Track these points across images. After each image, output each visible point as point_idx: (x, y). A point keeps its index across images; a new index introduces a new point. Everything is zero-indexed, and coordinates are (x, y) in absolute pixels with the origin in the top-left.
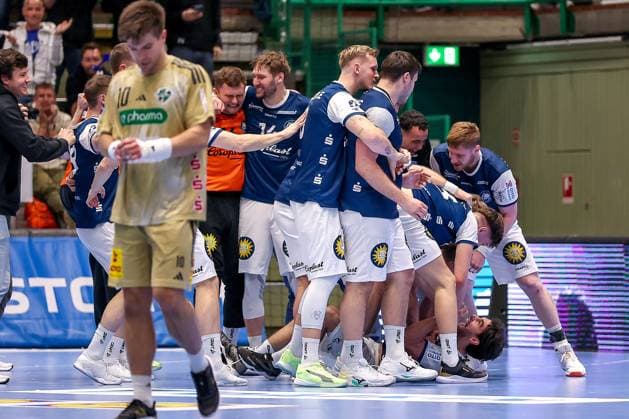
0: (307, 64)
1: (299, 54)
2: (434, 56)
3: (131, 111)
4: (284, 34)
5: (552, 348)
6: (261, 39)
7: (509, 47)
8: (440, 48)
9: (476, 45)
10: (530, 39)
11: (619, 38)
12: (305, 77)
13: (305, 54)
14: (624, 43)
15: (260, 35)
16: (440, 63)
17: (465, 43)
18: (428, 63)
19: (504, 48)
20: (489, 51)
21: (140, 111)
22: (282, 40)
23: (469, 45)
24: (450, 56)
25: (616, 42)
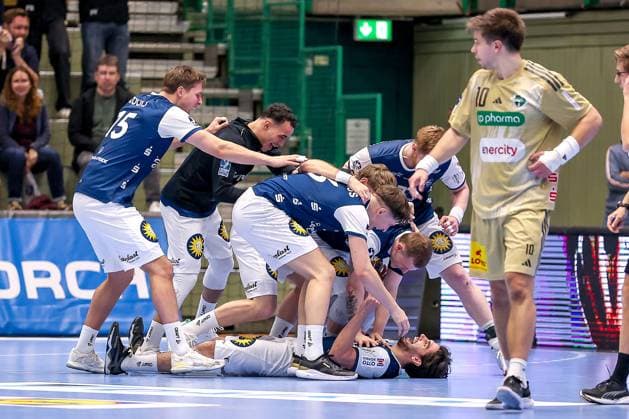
0: (229, 37)
1: (222, 26)
2: (365, 30)
3: (488, 113)
4: (205, 4)
5: (487, 344)
6: (181, 9)
7: (445, 22)
8: (372, 22)
9: (409, 19)
10: (467, 13)
11: (562, 15)
12: (227, 51)
13: (228, 26)
14: (568, 20)
15: (180, 5)
16: (372, 38)
17: (399, 17)
18: (359, 37)
19: (440, 23)
20: (424, 25)
21: (495, 114)
22: (204, 11)
23: (402, 19)
24: (382, 31)
25: (559, 18)
